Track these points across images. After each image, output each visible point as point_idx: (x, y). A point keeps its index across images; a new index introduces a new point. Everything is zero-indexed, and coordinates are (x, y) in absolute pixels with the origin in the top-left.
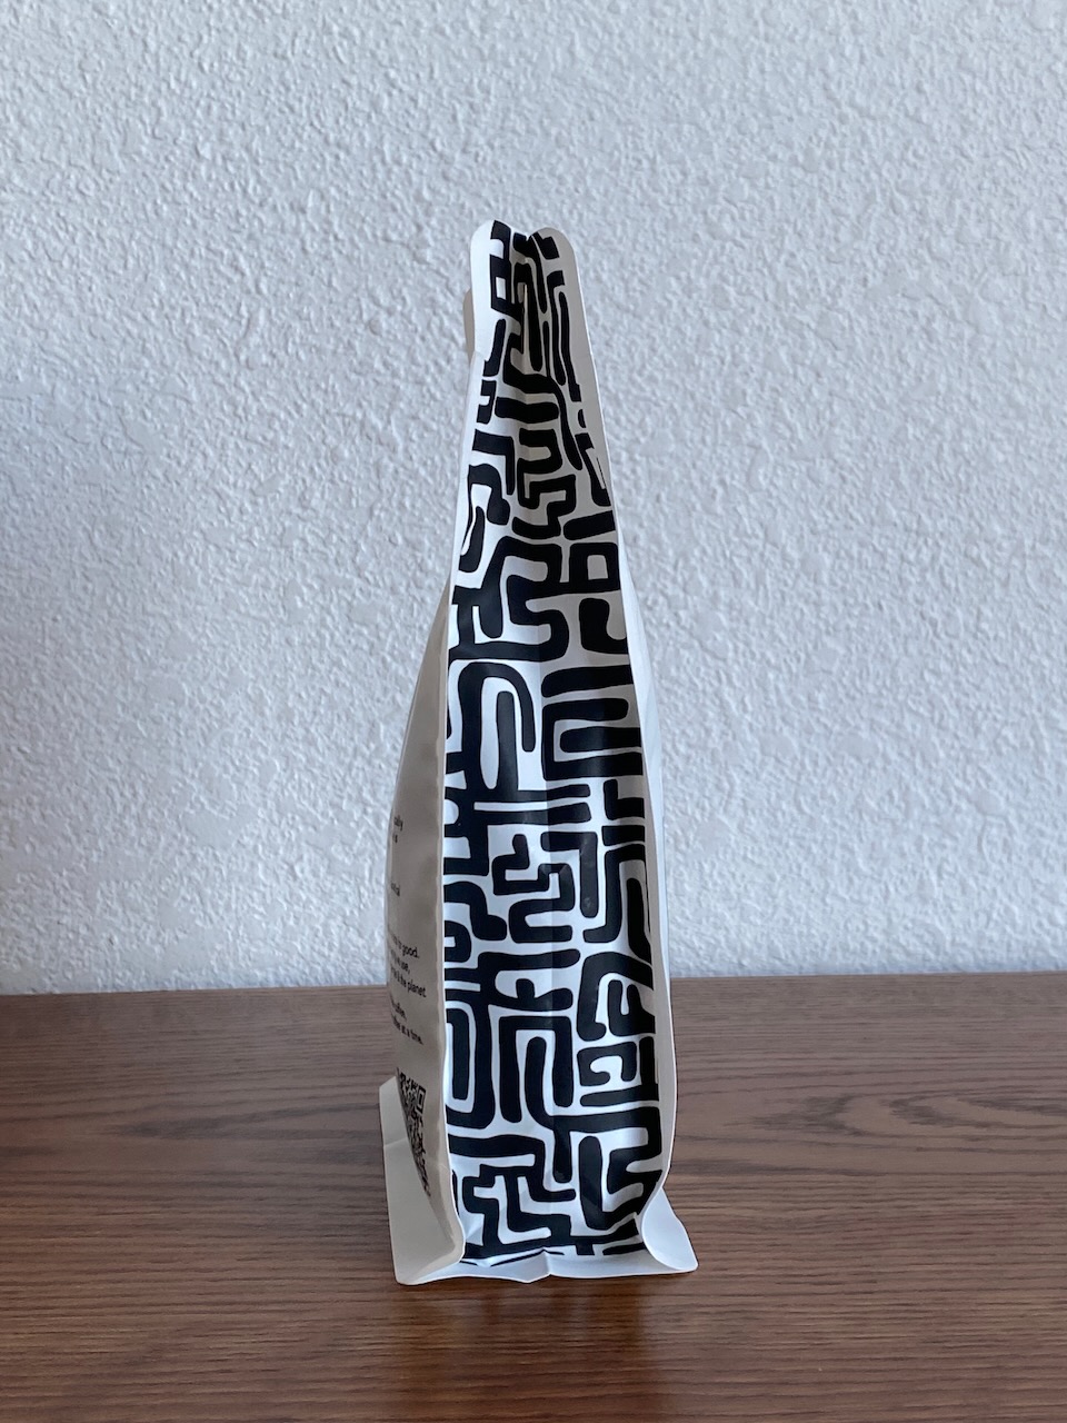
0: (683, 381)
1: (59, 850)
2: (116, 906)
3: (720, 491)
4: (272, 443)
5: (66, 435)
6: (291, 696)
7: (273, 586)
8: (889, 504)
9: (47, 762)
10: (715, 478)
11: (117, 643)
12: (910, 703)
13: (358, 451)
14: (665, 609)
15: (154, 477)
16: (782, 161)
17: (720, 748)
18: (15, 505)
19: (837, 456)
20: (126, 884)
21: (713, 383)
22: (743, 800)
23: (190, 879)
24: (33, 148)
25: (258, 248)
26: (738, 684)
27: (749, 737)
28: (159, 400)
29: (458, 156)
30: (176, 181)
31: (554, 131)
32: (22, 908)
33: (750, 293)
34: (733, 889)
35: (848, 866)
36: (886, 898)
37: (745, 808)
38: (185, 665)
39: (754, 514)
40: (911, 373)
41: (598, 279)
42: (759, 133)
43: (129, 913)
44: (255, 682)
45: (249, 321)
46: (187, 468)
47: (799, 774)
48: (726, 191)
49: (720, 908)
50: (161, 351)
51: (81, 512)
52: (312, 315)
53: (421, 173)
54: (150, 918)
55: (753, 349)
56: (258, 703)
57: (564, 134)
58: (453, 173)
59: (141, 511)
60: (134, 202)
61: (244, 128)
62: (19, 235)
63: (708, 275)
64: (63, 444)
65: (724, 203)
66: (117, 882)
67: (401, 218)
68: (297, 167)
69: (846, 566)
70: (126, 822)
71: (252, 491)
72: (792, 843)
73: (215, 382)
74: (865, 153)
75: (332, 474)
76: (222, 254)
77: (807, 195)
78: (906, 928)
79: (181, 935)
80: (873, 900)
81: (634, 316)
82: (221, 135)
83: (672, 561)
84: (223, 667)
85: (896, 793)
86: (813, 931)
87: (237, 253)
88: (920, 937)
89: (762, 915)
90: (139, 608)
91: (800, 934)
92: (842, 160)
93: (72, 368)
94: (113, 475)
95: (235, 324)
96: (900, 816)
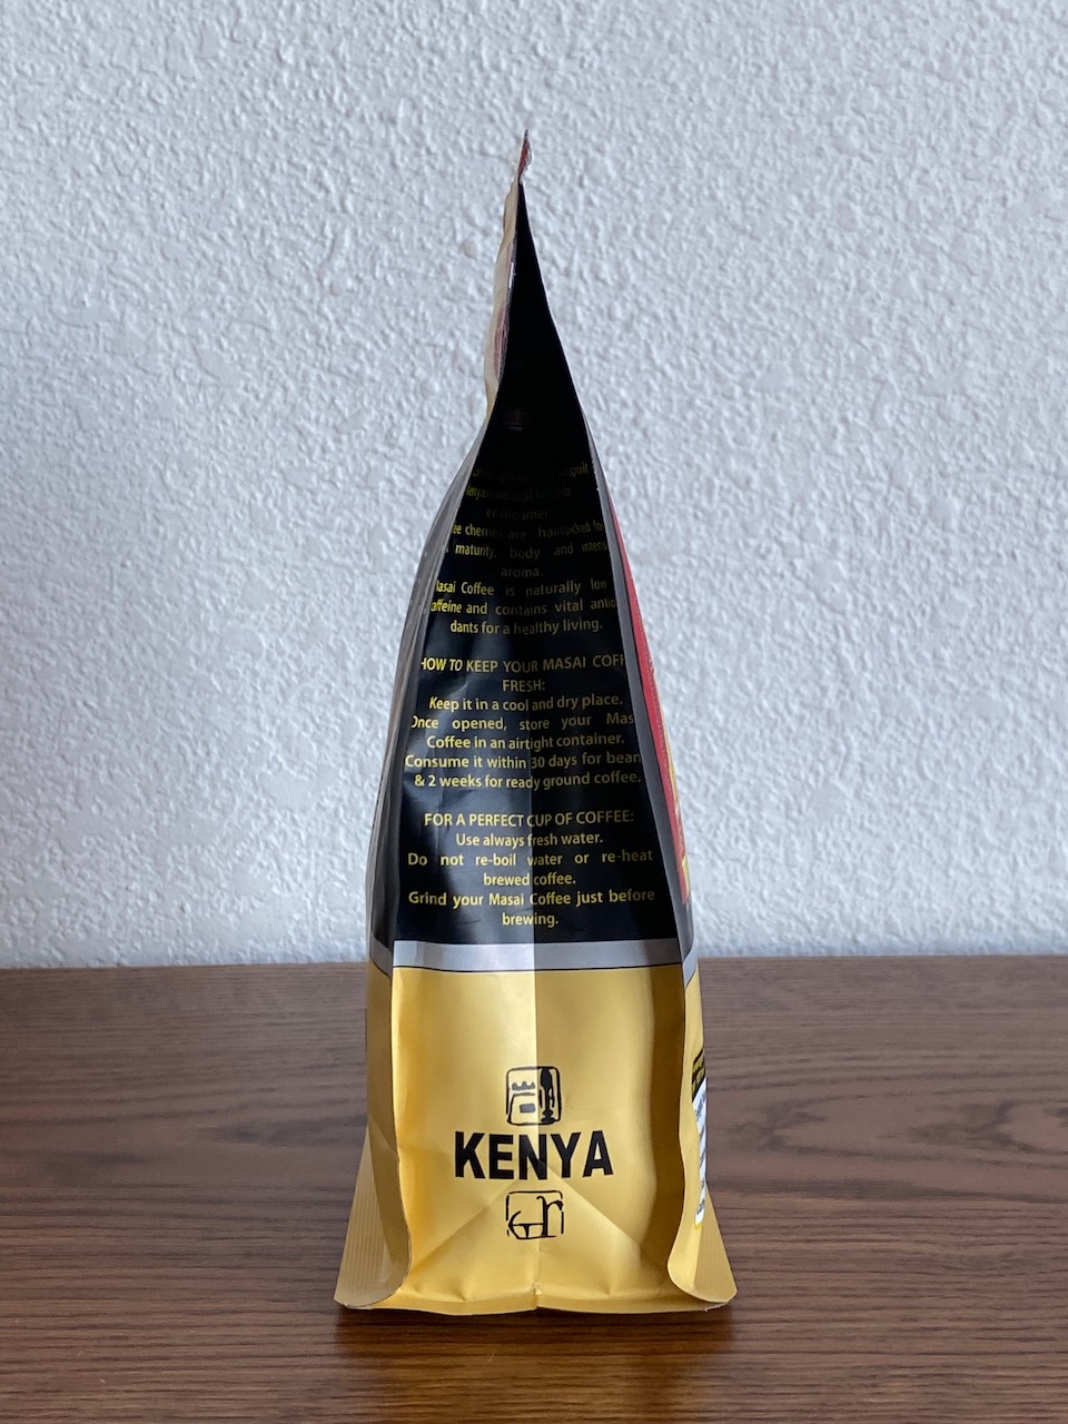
0: (803, 308)
1: (128, 812)
2: (187, 872)
3: (841, 429)
4: (357, 375)
5: (136, 365)
6: (376, 649)
7: (357, 530)
8: (1025, 445)
9: (115, 717)
10: (836, 415)
11: (189, 590)
12: (1044, 661)
13: (449, 385)
14: (780, 557)
15: (231, 412)
16: (915, 68)
17: (836, 708)
18: (81, 439)
19: (970, 391)
20: (199, 849)
21: (837, 312)
22: (861, 765)
23: (267, 844)
24: (102, 53)
25: (344, 163)
26: (856, 638)
27: (868, 696)
28: (236, 327)
29: (562, 61)
30: (256, 88)
31: (667, 35)
32: (89, 874)
33: (877, 212)
34: (848, 859)
35: (973, 836)
36: (1014, 872)
37: (863, 773)
38: (263, 615)
39: (877, 455)
40: (1053, 300)
41: (713, 197)
42: (891, 37)
43: (201, 879)
44: (337, 633)
45: (333, 241)
46: (266, 402)
47: (922, 737)
48: (854, 100)
49: (835, 880)
50: (238, 275)
51: (152, 448)
52: (402, 236)
53: (521, 80)
54: (224, 885)
55: (881, 274)
56: (340, 656)
57: (679, 37)
58: (556, 80)
59: (217, 448)
60: (211, 111)
61: (329, 30)
62: (87, 147)
63: (832, 194)
64: (133, 376)
65: (850, 112)
66: (190, 846)
67: (499, 129)
68: (387, 73)
69: (977, 511)
70: (199, 782)
71: (335, 428)
72: (913, 811)
73: (297, 309)
74: (1006, 59)
75: (421, 409)
76: (305, 170)
77: (943, 106)
78: (1035, 903)
79: (257, 904)
80: (999, 872)
81: (752, 237)
82: (305, 38)
83: (788, 505)
84: (303, 617)
85: (1027, 758)
86: (934, 906)
87: (322, 168)
88: (1050, 914)
89: (879, 888)
90: (214, 552)
91: (921, 909)
92: (981, 67)
93: (143, 292)
94: (187, 409)
95: (318, 246)
96: (1031, 783)
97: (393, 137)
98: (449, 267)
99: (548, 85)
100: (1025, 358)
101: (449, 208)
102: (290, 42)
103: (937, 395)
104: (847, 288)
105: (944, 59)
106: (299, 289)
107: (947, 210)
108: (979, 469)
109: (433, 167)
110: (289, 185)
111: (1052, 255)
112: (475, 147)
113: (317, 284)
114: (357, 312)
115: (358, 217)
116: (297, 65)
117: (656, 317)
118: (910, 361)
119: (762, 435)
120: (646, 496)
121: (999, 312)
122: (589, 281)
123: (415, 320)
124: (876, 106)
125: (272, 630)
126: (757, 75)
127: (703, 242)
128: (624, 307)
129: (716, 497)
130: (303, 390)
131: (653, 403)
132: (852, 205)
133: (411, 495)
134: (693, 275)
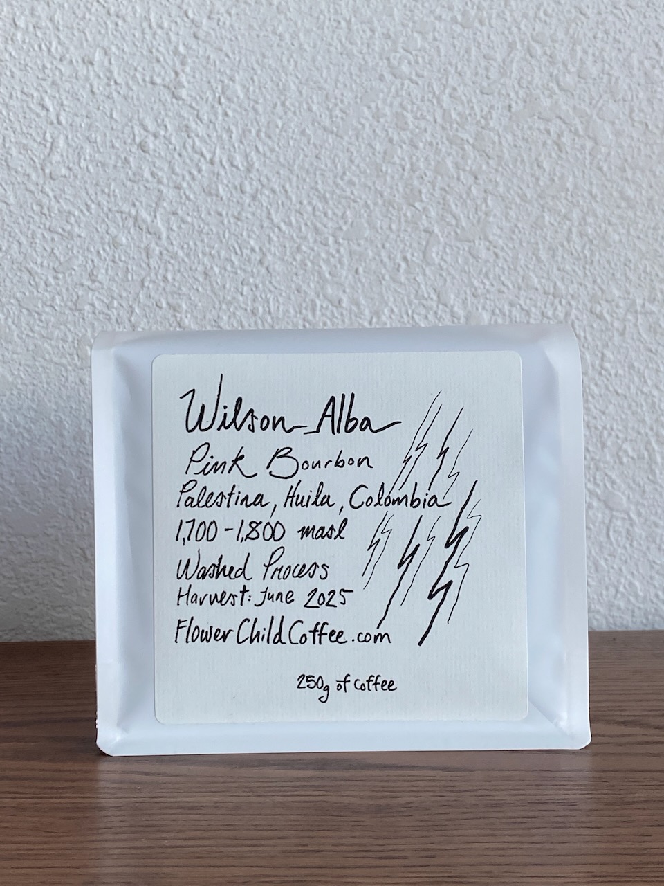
97: (92, 73)
98: (131, 159)
99: (196, 37)
100: (529, 215)
101: (130, 120)
102: (22, 13)
103: (470, 242)
104: (404, 170)
105: (464, 14)
106: (28, 175)
107: (470, 114)
108: (500, 291)
109: (119, 93)
110: (22, 107)
111: (545, 144)
112: (147, 79)
113: (41, 171)
114: (69, 190)
115: (68, 127)
116: (27, 29)
117: (273, 191)
118: (449, 218)
119: (349, 270)
120: (270, 312)
121: (510, 184)
122: (227, 167)
123: (109, 195)
124: (419, 47)
125: (11, 409)
126: (336, 28)
127: (304, 140)
128: (251, 184)
129: (318, 313)
130: (32, 244)
131: (273, 249)
132: (405, 113)
133: (107, 314)
134: (297, 162)
